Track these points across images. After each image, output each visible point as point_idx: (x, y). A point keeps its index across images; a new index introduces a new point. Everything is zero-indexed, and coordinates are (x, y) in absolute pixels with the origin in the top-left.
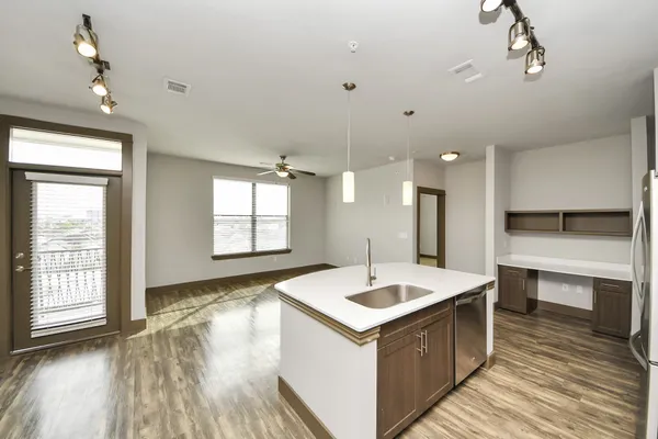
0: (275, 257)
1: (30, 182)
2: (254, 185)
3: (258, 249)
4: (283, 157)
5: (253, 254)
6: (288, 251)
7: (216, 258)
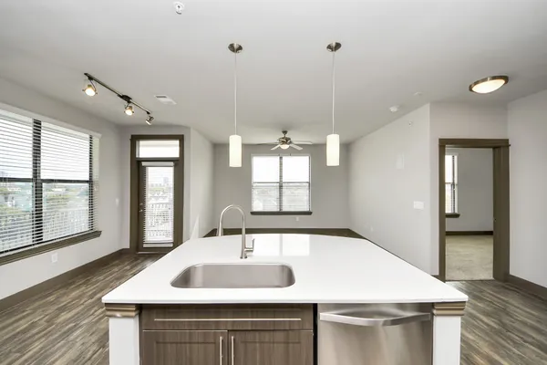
0: (298, 217)
1: (145, 167)
2: (281, 158)
3: (285, 209)
4: (285, 132)
5: (280, 213)
6: (309, 213)
7: (253, 213)
